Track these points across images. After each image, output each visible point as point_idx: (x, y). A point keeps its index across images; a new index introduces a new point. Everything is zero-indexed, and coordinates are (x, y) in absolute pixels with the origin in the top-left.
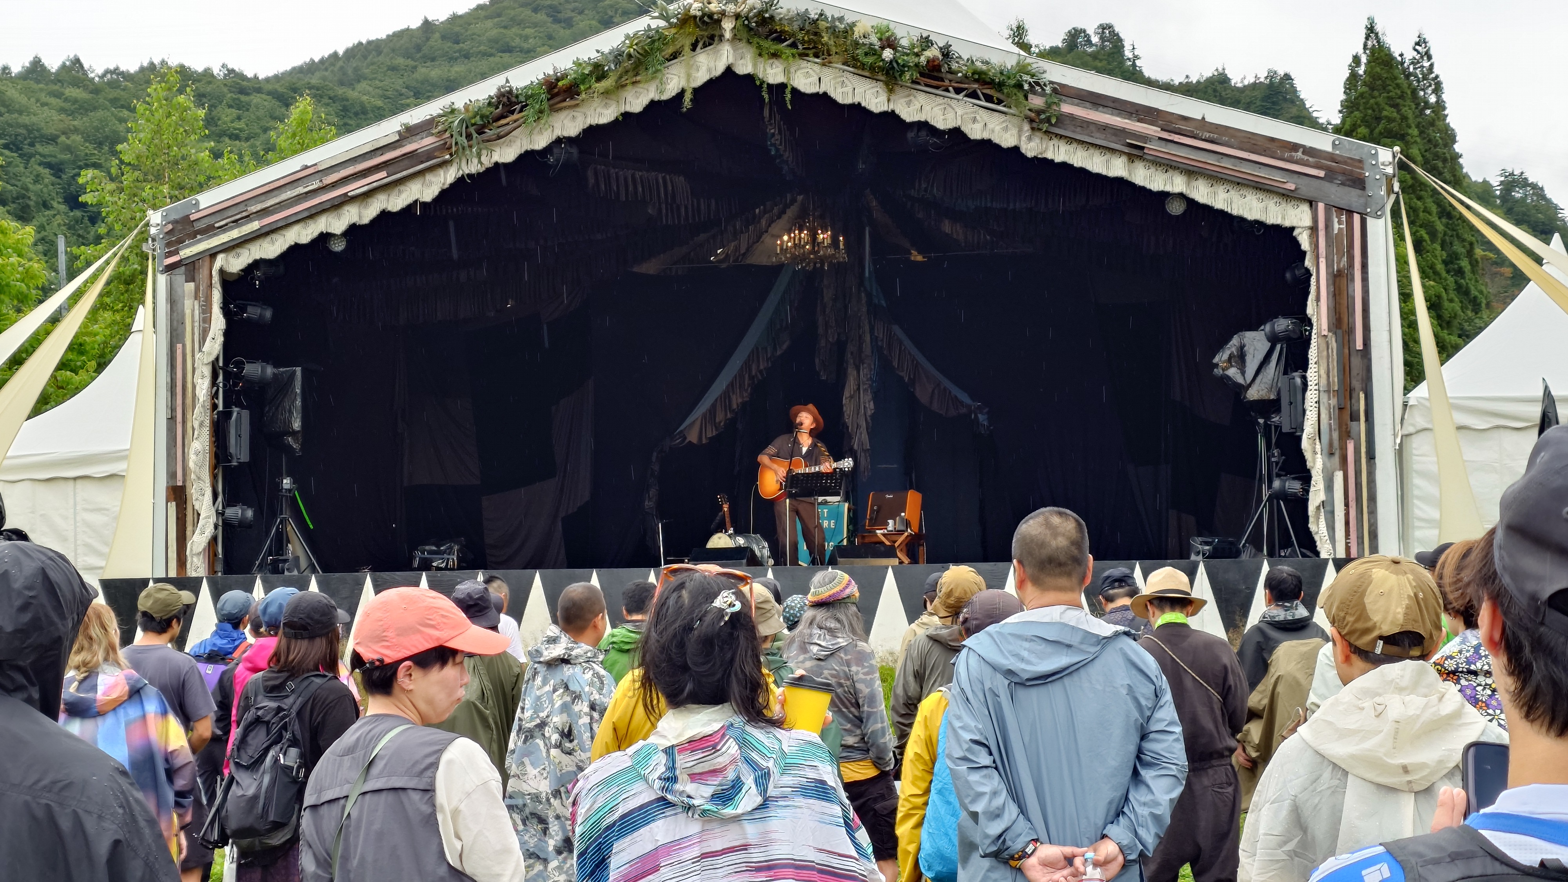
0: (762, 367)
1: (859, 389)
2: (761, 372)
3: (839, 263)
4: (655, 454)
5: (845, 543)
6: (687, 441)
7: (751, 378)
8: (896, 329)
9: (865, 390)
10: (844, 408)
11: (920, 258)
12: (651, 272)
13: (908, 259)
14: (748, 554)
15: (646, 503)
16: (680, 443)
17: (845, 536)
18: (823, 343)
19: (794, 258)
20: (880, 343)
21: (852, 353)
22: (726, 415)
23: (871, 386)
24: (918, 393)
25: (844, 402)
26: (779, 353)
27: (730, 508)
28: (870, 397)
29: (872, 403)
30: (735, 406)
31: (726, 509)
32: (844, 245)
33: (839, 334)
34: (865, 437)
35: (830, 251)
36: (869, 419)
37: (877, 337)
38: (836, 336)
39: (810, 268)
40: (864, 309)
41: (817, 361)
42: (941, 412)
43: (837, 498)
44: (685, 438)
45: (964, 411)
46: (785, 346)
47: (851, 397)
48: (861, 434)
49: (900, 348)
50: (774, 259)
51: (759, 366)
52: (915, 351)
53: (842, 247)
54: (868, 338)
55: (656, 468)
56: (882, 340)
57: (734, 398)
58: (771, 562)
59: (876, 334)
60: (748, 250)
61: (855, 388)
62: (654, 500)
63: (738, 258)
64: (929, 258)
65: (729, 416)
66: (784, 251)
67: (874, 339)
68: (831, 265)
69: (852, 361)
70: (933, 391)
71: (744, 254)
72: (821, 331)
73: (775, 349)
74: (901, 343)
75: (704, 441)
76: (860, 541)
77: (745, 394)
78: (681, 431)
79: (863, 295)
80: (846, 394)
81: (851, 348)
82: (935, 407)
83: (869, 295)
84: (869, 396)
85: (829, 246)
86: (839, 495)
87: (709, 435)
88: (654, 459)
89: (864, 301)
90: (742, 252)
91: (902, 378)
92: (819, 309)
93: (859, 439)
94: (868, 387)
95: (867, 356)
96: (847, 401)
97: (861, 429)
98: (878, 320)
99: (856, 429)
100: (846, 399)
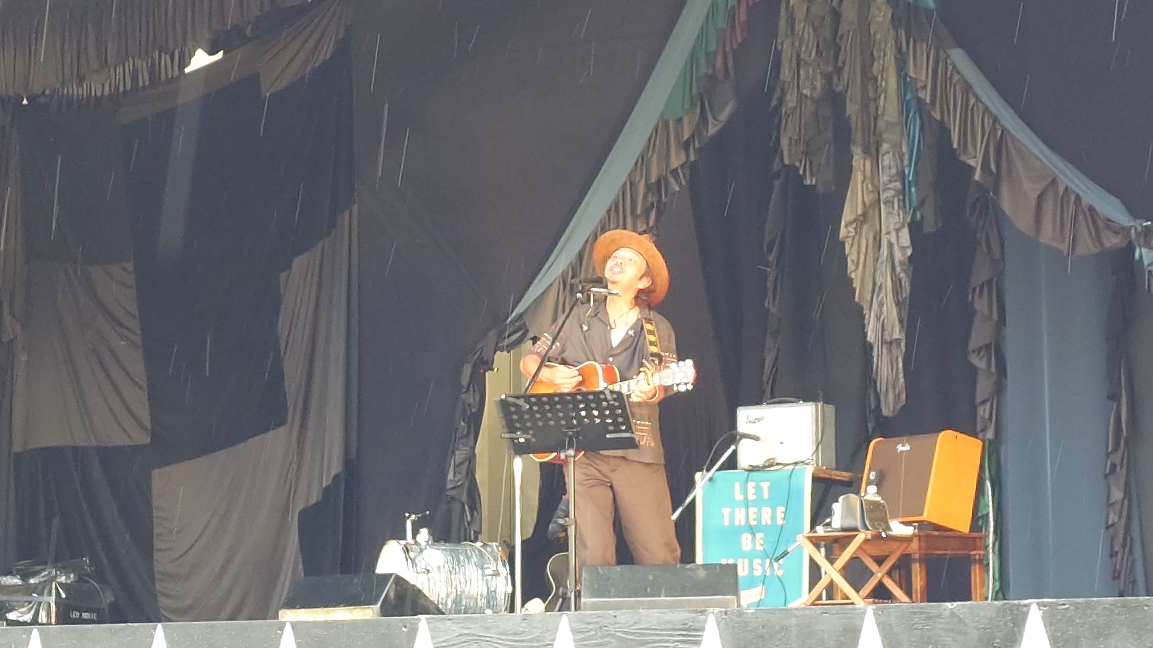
0: (674, 163)
1: (878, 200)
2: (674, 173)
4: (467, 369)
6: (530, 336)
7: (656, 189)
8: (958, 57)
9: (887, 203)
15: (451, 476)
16: (517, 342)
20: (919, 94)
21: (859, 121)
24: (1007, 205)
25: (843, 231)
26: (711, 131)
28: (900, 218)
29: (905, 232)
33: (825, 78)
34: (890, 311)
36: (899, 269)
37: (912, 80)
38: (819, 84)
40: (884, 17)
42: (1060, 247)
44: (526, 331)
46: (727, 114)
47: (859, 220)
49: (966, 101)
51: (668, 162)
52: (998, 106)
54: (891, 82)
55: (471, 398)
56: (925, 86)
59: (911, 71)
62: (464, 468)
67: (906, 84)
69: (860, 138)
70: (1042, 197)
72: (786, 72)
73: (703, 121)
81: (856, 107)
82: (1048, 236)
84: (898, 217)
88: (465, 378)
91: (970, 171)
93: (878, 317)
94: (894, 196)
95: (888, 124)
96: (849, 232)
97: (881, 295)
98: (915, 42)
99: (870, 295)
100: (846, 226)
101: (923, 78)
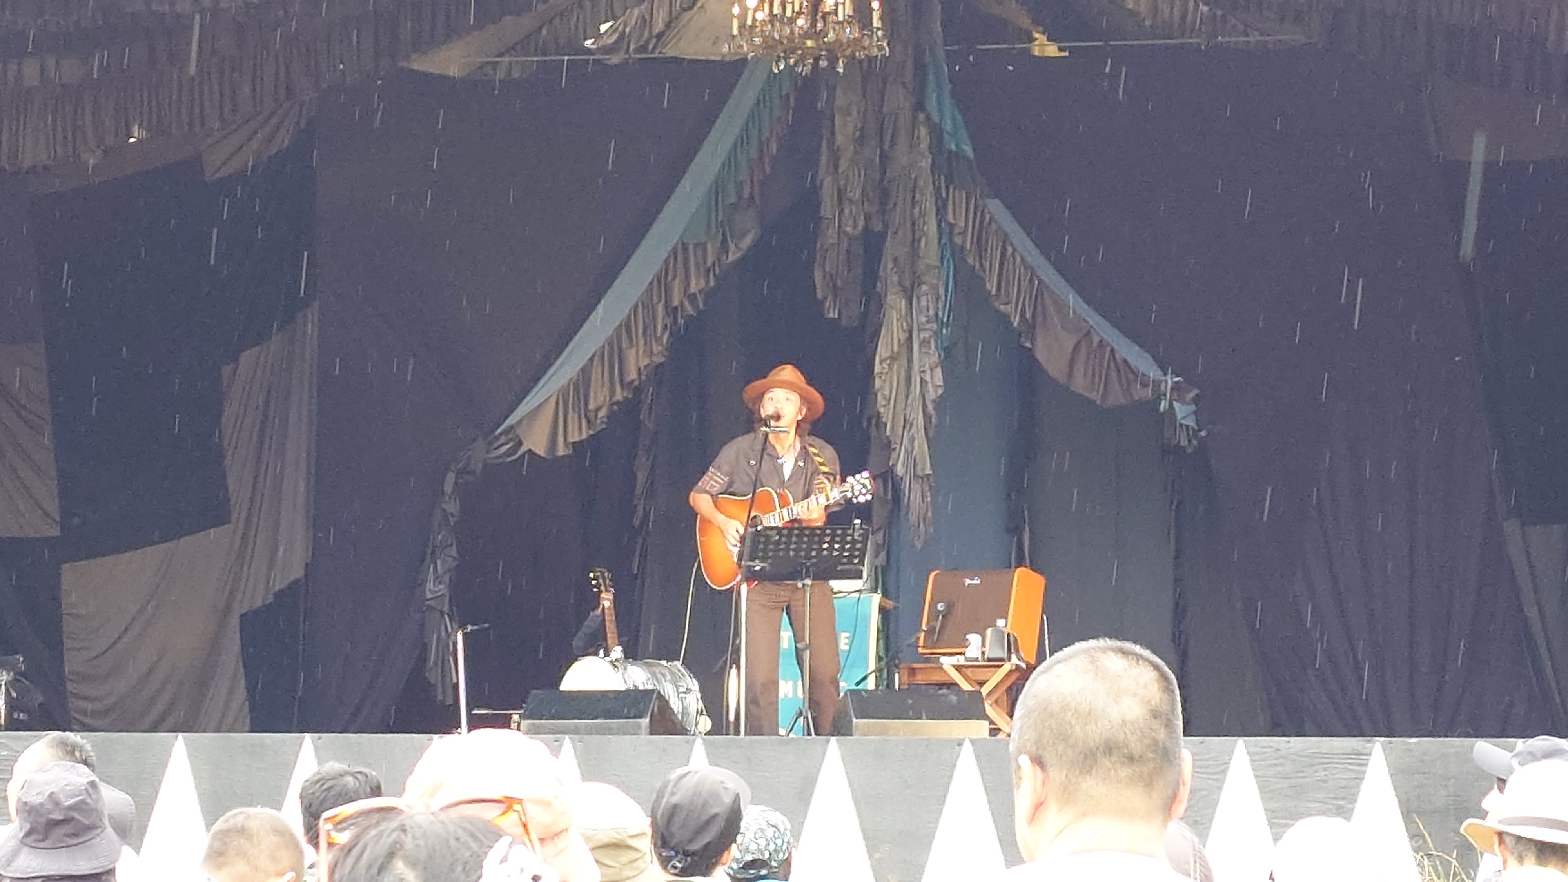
0: (693, 289)
1: (910, 339)
2: (692, 298)
3: (871, 60)
4: (451, 478)
5: (870, 684)
6: (523, 449)
7: (671, 312)
8: (995, 207)
9: (924, 343)
10: (878, 383)
11: (1052, 50)
12: (453, 71)
13: (1027, 52)
14: (654, 705)
15: (430, 585)
16: (508, 454)
17: (872, 666)
18: (831, 236)
19: (770, 44)
20: (958, 240)
21: (895, 260)
22: (612, 392)
23: (937, 334)
24: (1041, 355)
25: (877, 368)
26: (732, 258)
27: (616, 601)
28: (935, 359)
29: (938, 372)
30: (633, 375)
31: (607, 604)
32: (881, 18)
33: (868, 217)
34: (921, 447)
35: (850, 33)
36: (930, 407)
37: (951, 226)
38: (861, 223)
39: (805, 70)
40: (925, 163)
41: (818, 276)
42: (1092, 395)
43: (857, 584)
44: (520, 444)
45: (1144, 394)
46: (747, 242)
47: (893, 358)
48: (912, 440)
49: (1004, 248)
50: (725, 49)
51: (687, 286)
52: (1036, 258)
53: (876, 22)
54: (931, 227)
55: (452, 507)
56: (964, 233)
57: (631, 356)
58: (705, 723)
59: (950, 218)
60: (668, 25)
61: (903, 336)
62: (447, 578)
63: (647, 42)
64: (1071, 50)
65: (619, 396)
66: (747, 30)
67: (946, 230)
68: (851, 60)
69: (896, 278)
70: (1076, 348)
71: (660, 36)
72: (827, 209)
73: (724, 248)
74: (1005, 239)
75: (561, 451)
76: (905, 678)
77: (656, 348)
78: (512, 428)
79: (923, 131)
80: (882, 352)
81: (893, 248)
82: (1079, 384)
83: (936, 133)
84: (934, 357)
85: (849, 19)
86: (860, 577)
87: (574, 437)
88: (448, 487)
89: (924, 146)
90: (656, 31)
91: (1005, 318)
92: (824, 158)
93: (909, 453)
94: (930, 337)
95: (928, 266)
96: (883, 368)
97: (913, 430)
98: (954, 189)
99: (901, 429)
100: (881, 363)
101: (963, 224)
